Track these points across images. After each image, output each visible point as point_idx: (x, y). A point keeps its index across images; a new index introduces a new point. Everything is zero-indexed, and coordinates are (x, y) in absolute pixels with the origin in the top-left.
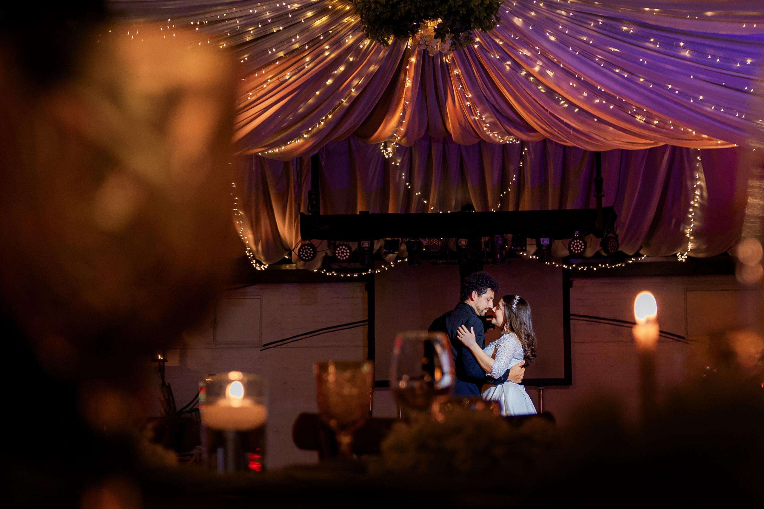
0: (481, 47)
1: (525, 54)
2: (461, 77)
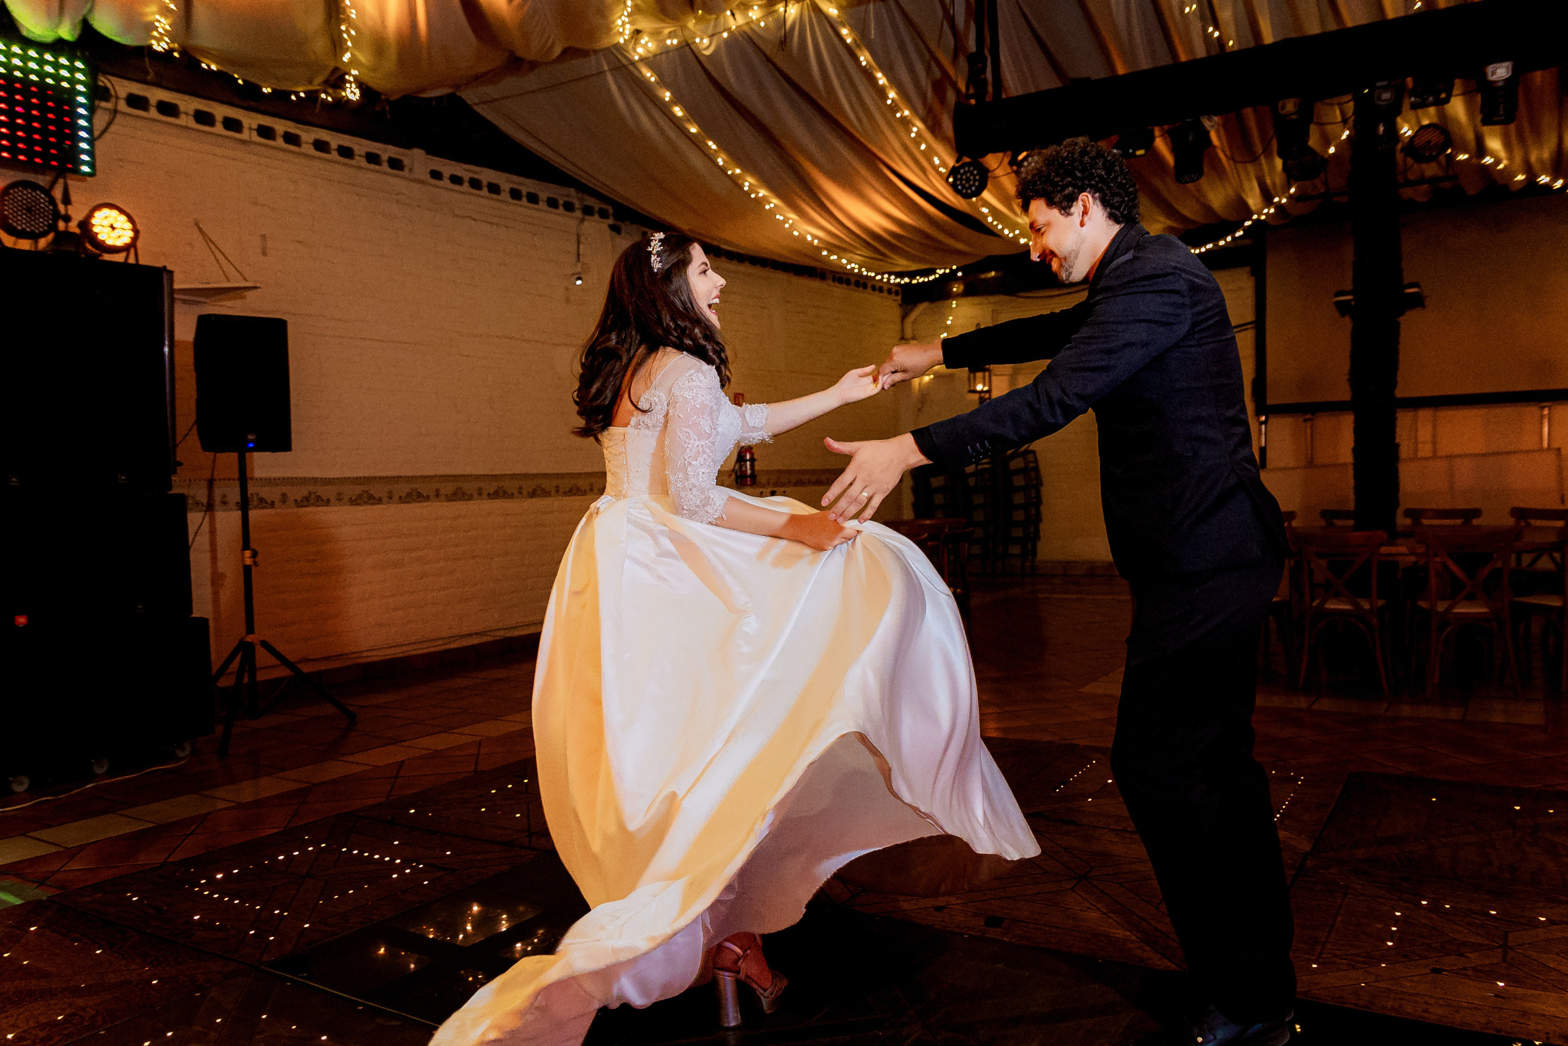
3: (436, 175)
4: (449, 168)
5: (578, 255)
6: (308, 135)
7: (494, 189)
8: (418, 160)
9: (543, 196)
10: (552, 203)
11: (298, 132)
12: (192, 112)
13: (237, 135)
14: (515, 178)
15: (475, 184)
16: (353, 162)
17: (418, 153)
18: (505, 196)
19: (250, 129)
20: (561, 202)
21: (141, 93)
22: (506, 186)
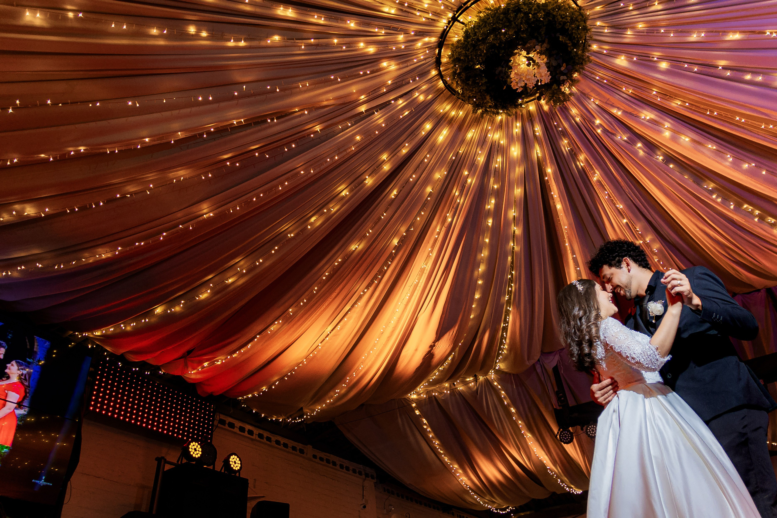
0: (605, 131)
1: (648, 118)
2: (604, 183)
3: (315, 457)
4: (320, 454)
5: (363, 495)
6: (274, 438)
7: (334, 464)
8: (309, 450)
9: (351, 468)
10: (354, 471)
11: (271, 437)
12: (238, 427)
13: (251, 437)
14: (341, 459)
15: (328, 461)
16: (287, 450)
17: (310, 447)
18: (338, 467)
19: (256, 434)
20: (357, 471)
21: (224, 419)
22: (338, 463)
